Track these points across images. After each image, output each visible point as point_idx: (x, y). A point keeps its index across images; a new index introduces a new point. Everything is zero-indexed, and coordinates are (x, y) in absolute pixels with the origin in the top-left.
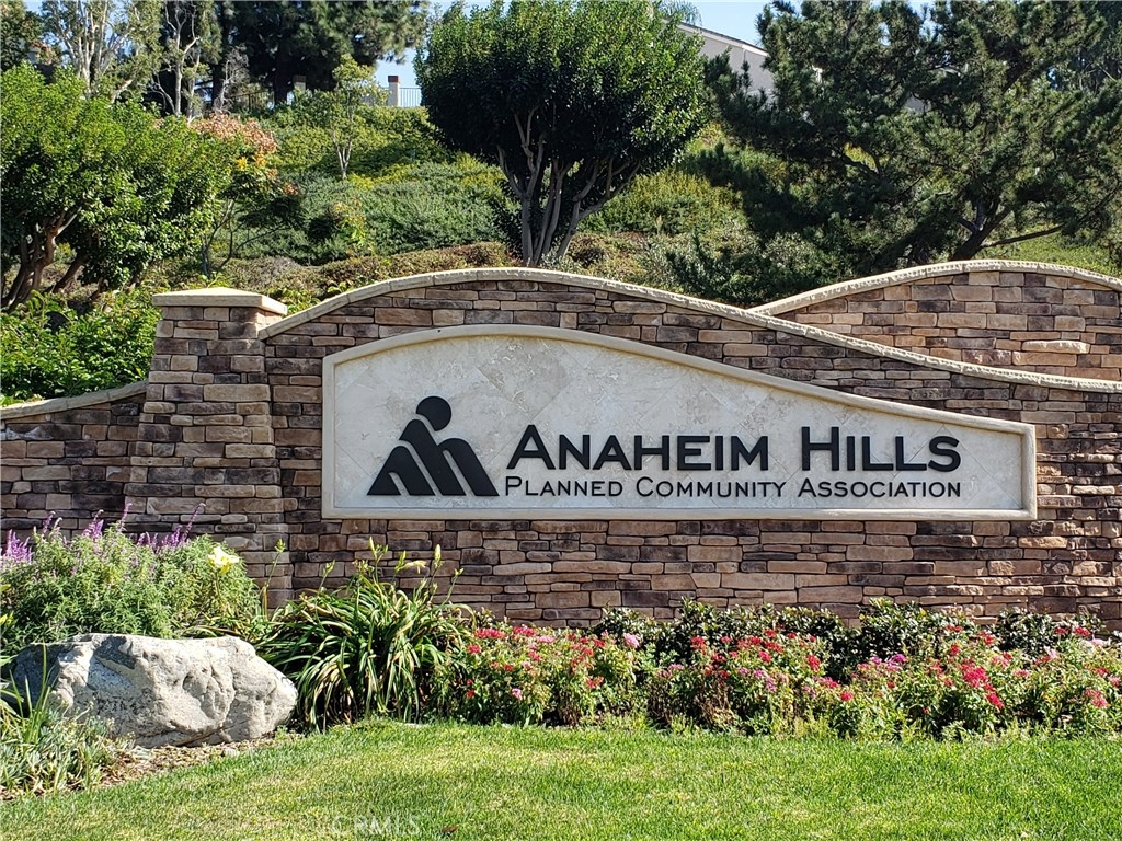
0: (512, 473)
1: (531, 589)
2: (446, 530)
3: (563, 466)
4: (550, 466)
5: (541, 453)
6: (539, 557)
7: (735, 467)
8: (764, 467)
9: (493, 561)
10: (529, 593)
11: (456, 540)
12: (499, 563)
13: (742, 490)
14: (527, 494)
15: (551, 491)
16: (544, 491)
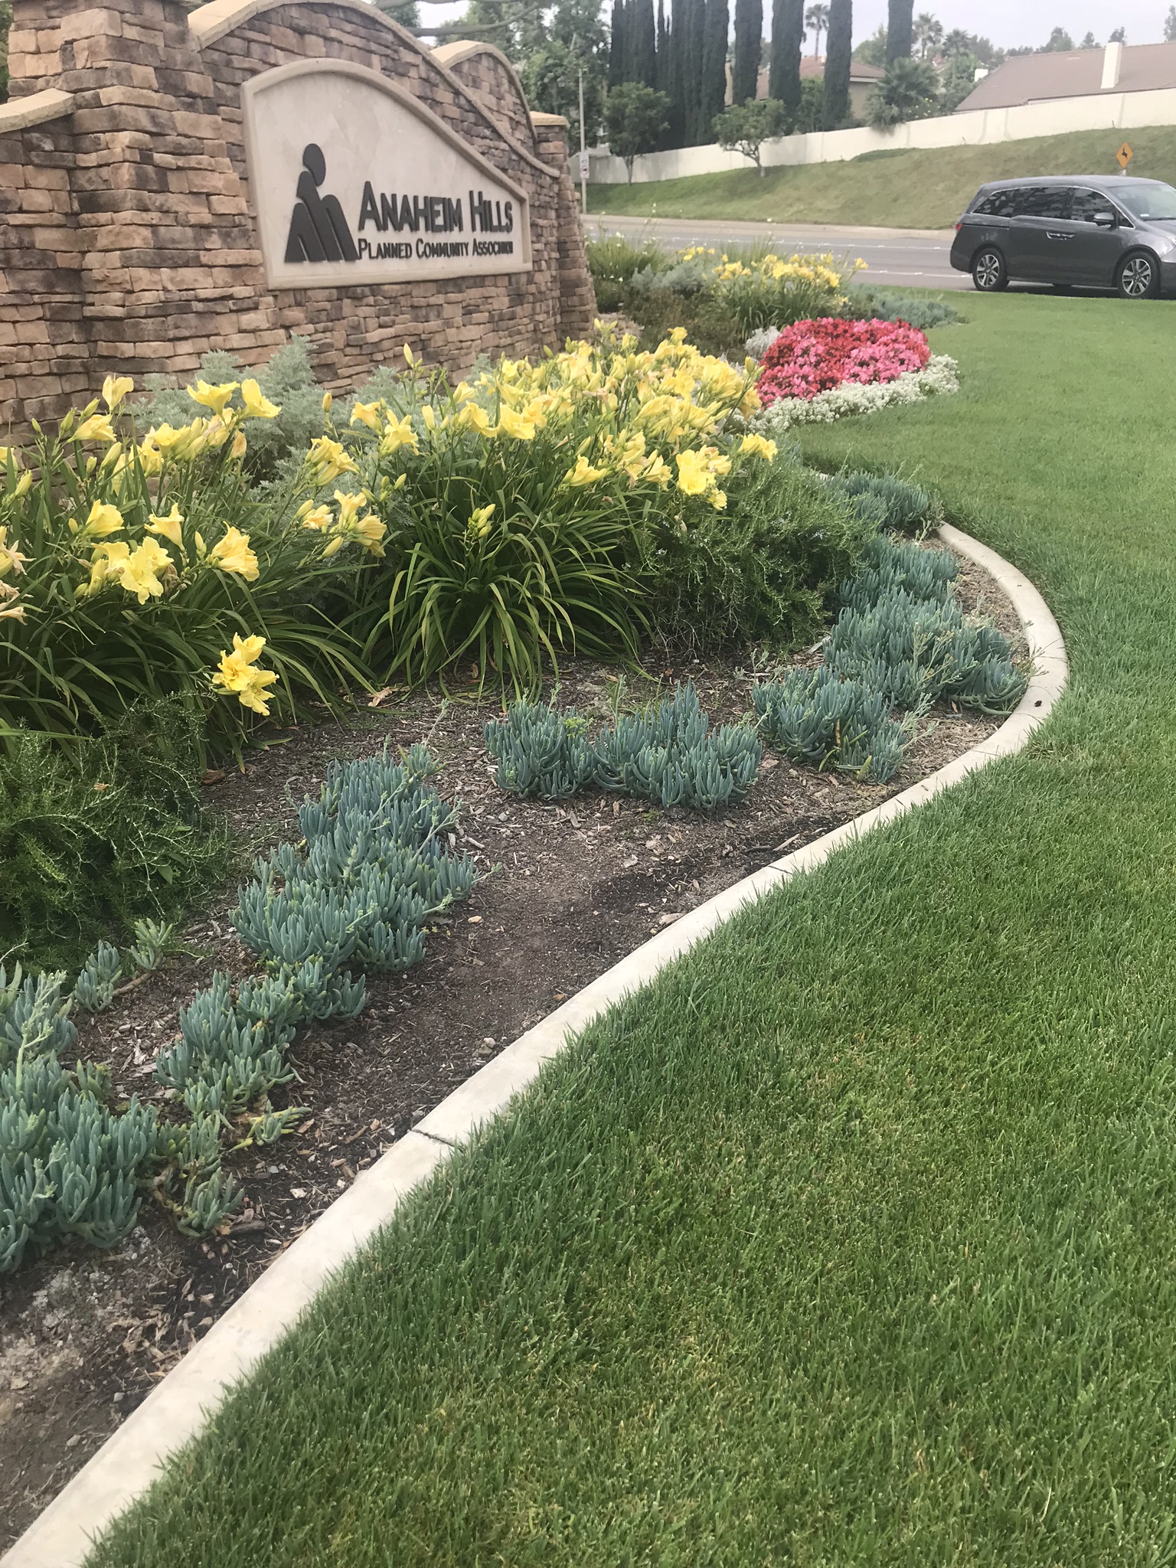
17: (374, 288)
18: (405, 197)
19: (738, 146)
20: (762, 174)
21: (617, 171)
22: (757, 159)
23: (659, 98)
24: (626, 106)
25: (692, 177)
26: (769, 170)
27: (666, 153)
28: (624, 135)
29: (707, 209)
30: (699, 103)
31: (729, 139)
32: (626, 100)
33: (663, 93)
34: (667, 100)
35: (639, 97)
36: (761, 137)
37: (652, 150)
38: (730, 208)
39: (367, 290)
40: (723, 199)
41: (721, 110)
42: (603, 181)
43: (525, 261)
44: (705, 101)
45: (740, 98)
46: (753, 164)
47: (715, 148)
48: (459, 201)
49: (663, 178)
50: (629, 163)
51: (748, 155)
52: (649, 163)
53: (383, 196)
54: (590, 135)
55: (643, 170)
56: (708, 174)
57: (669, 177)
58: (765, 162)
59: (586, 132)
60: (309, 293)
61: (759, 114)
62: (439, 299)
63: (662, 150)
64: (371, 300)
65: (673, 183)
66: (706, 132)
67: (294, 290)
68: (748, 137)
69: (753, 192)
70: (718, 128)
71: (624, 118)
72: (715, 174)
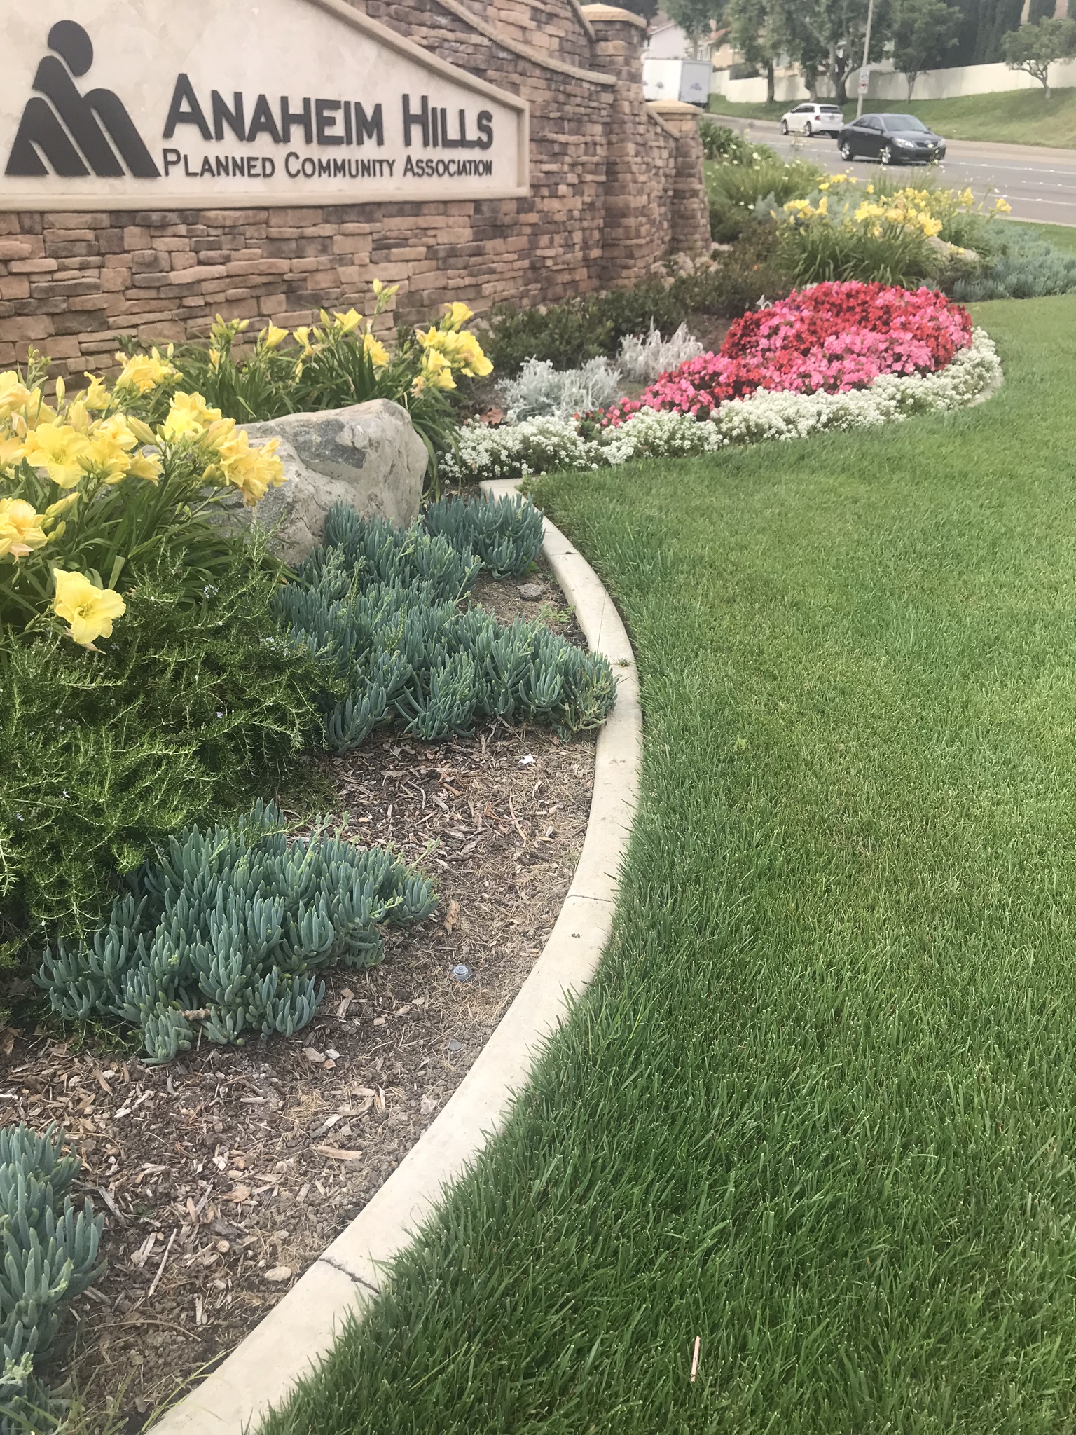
0: (170, 144)
1: (209, 299)
2: (112, 227)
3: (220, 136)
4: (206, 135)
5: (195, 117)
6: (212, 258)
7: (360, 142)
8: (380, 142)
9: (166, 266)
10: (207, 304)
11: (121, 238)
12: (172, 269)
13: (366, 168)
14: (188, 174)
15: (210, 170)
16: (204, 170)
17: (190, 215)
18: (262, 100)
19: (1025, 66)
20: (1048, 96)
21: (899, 87)
22: (1044, 80)
23: (951, 14)
24: (915, 21)
25: (973, 96)
26: (1055, 92)
27: (952, 70)
28: (910, 50)
29: (983, 130)
30: (993, 20)
31: (1015, 57)
32: (916, 15)
33: (957, 8)
34: (961, 16)
35: (931, 12)
36: (1052, 57)
37: (937, 66)
38: (1005, 130)
39: (173, 217)
40: (1002, 120)
41: (1015, 29)
42: (883, 97)
43: (519, 185)
44: (999, 18)
45: (1035, 18)
46: (1039, 84)
47: (1001, 67)
48: (378, 108)
49: (944, 96)
50: (912, 80)
51: (1035, 75)
52: (932, 81)
53: (216, 96)
54: (876, 49)
55: (925, 87)
56: (991, 94)
57: (951, 96)
58: (1052, 83)
59: (871, 47)
60: (51, 217)
61: (1052, 33)
62: (327, 230)
63: (948, 67)
64: (182, 229)
65: (953, 101)
66: (996, 50)
67: (19, 213)
68: (1038, 57)
69: (1034, 114)
70: (1007, 46)
71: (912, 32)
72: (999, 94)
